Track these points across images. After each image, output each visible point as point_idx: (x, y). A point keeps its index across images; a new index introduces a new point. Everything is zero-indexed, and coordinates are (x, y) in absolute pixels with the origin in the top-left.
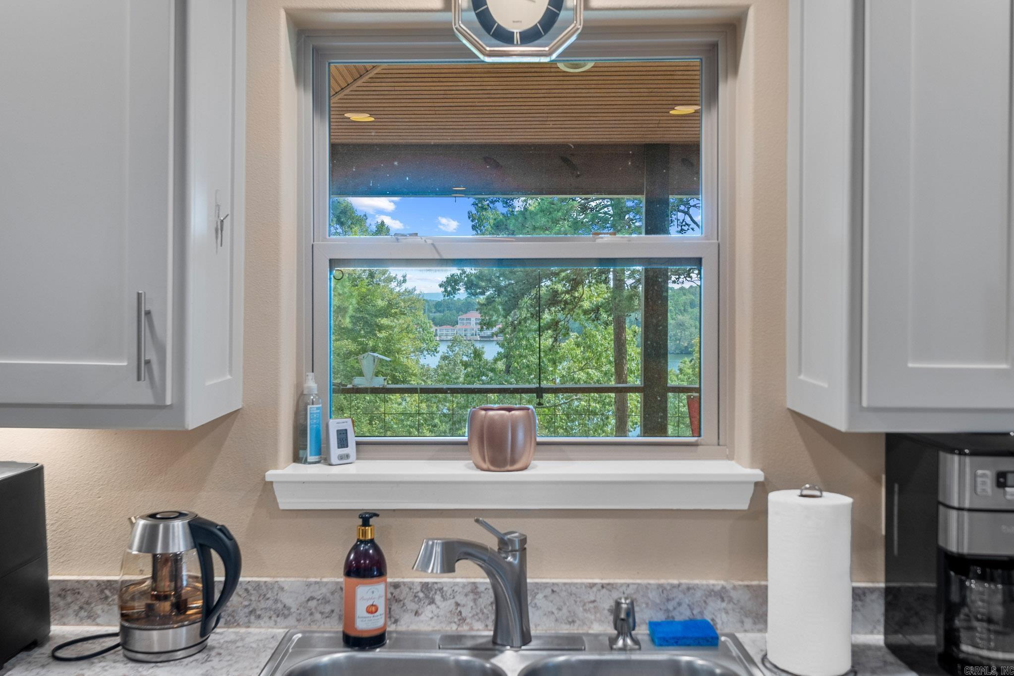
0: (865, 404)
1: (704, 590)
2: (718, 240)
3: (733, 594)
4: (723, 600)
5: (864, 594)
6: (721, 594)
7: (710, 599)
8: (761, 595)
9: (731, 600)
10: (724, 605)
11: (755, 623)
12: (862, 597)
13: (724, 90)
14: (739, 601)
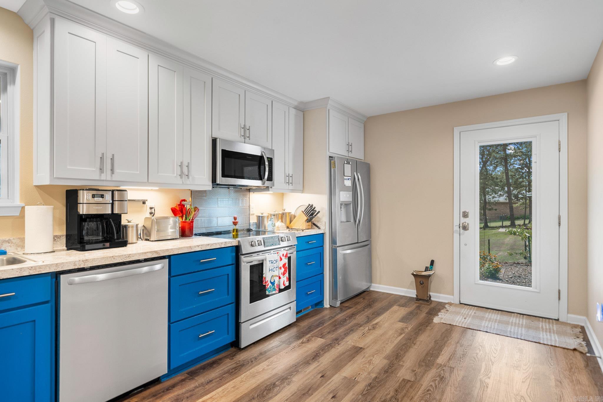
0: (55, 177)
1: (2, 241)
2: (7, 134)
3: (13, 241)
4: (9, 243)
5: (60, 237)
6: (8, 241)
7: (4, 243)
8: (23, 240)
9: (12, 243)
10: (10, 244)
11: (22, 249)
12: (60, 238)
13: (9, 88)
14: (15, 243)
